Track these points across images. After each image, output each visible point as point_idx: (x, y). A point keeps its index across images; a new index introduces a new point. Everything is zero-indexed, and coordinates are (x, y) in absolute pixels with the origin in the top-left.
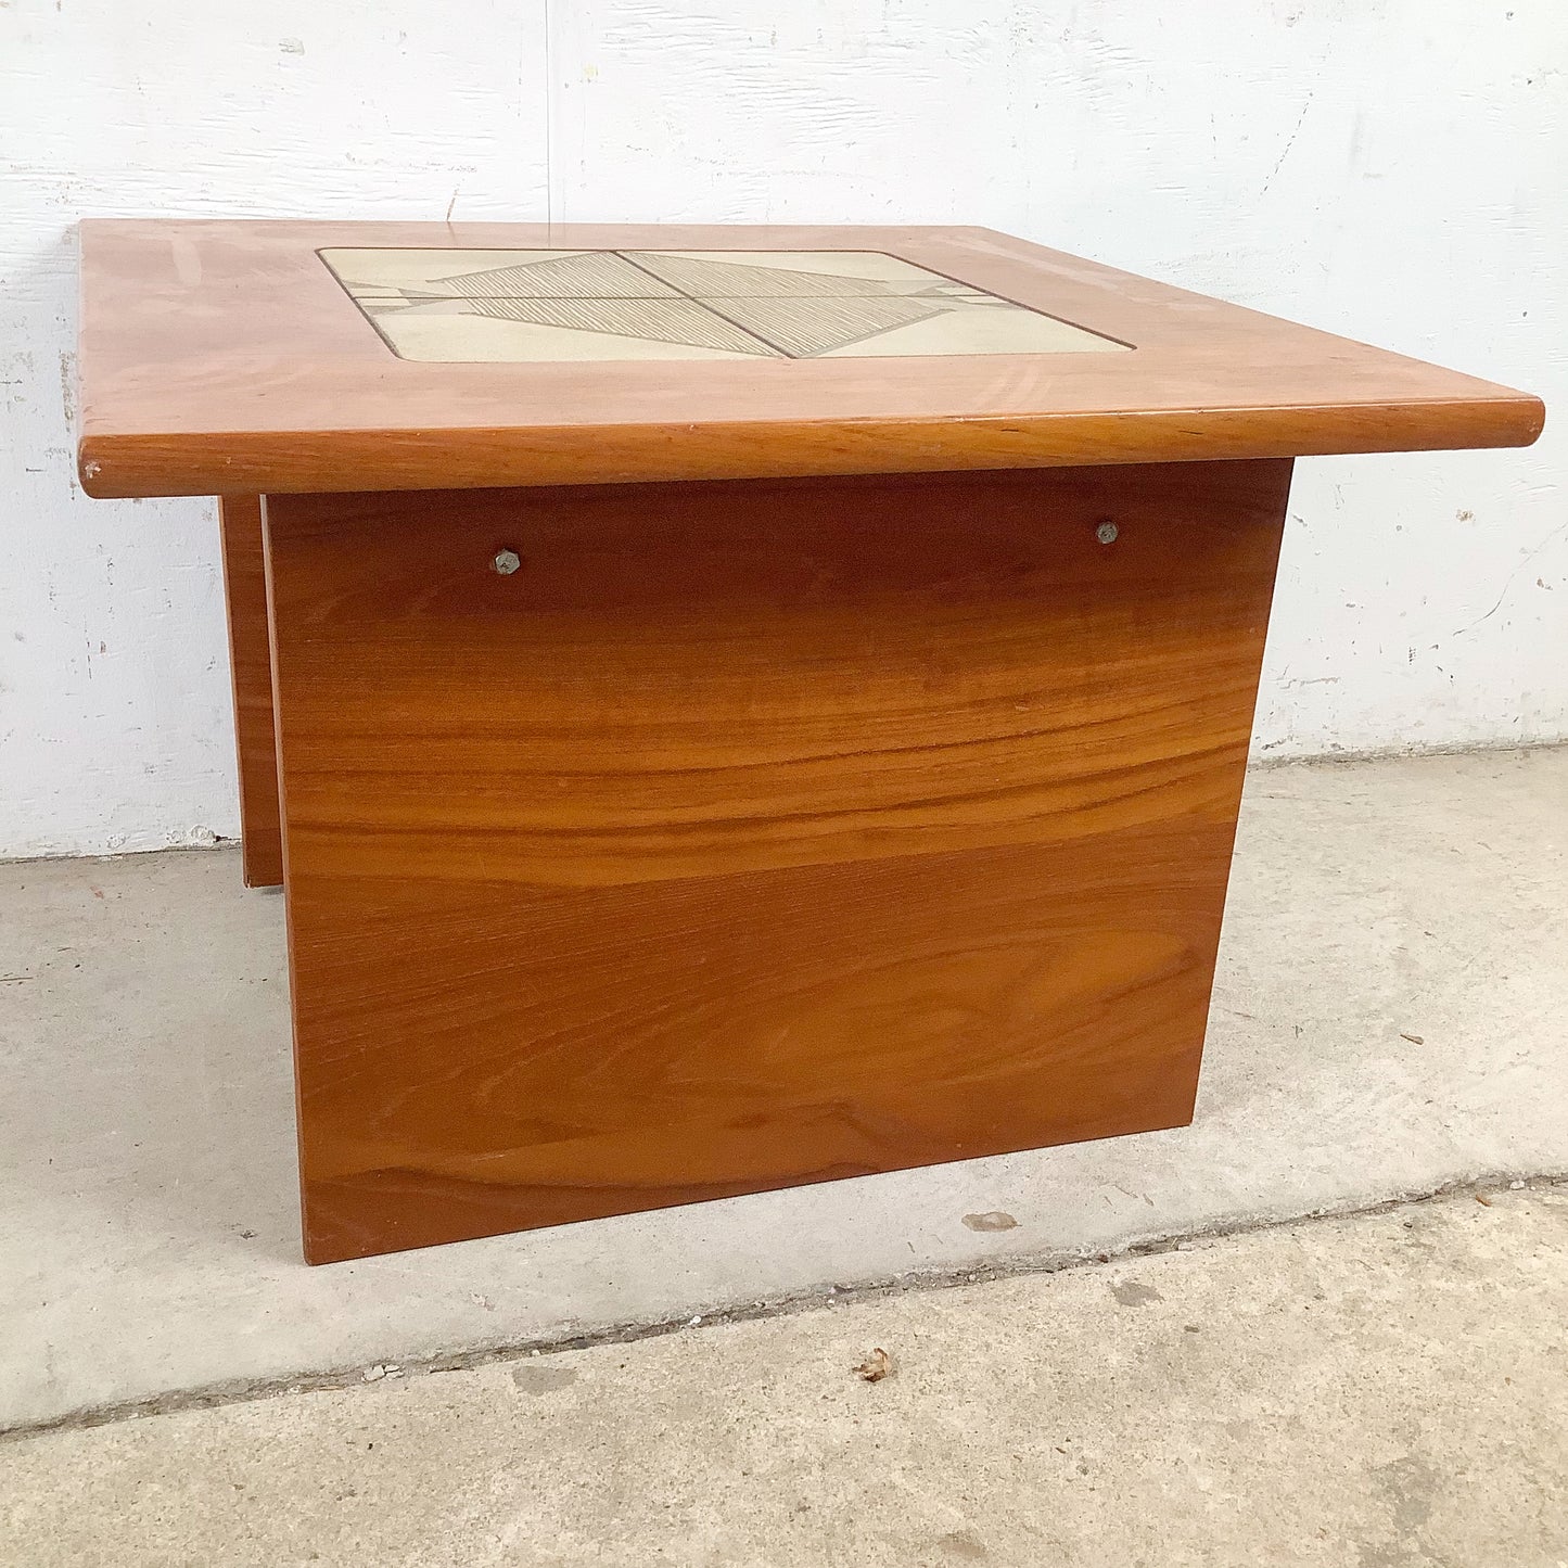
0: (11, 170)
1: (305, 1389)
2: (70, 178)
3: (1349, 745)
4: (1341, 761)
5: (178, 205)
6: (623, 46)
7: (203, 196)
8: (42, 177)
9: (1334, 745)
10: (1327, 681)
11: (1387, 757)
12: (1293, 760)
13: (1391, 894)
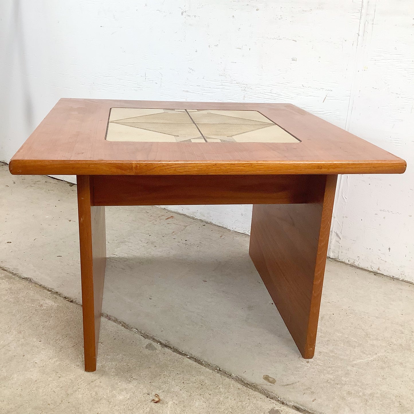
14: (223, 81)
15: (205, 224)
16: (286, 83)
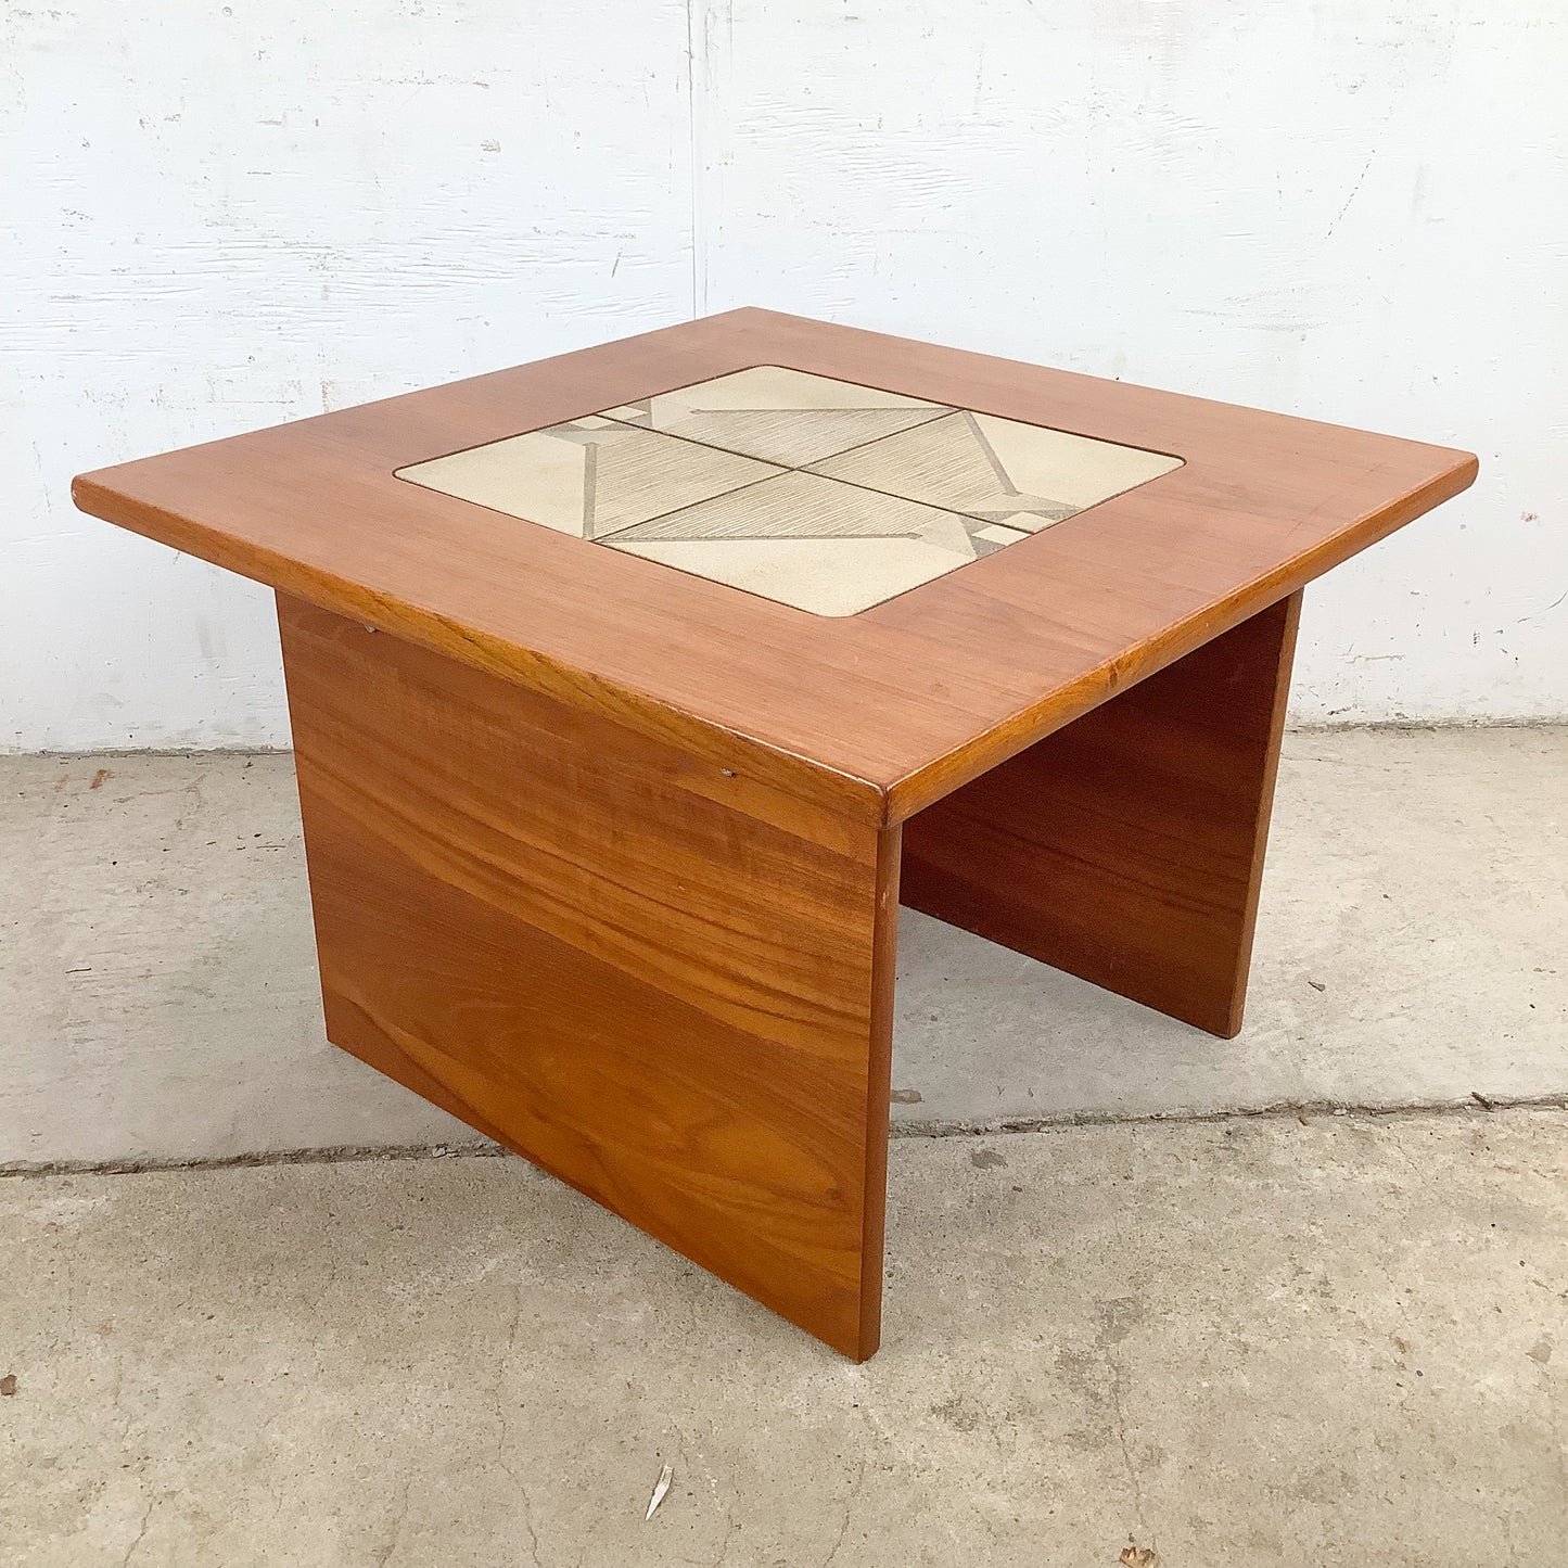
0: (284, 245)
1: (393, 1157)
2: (326, 251)
3: (1412, 715)
4: (1404, 728)
5: (406, 269)
6: (755, 135)
7: (427, 262)
8: (305, 250)
9: (1397, 714)
10: (1392, 658)
11: (1451, 726)
12: (1357, 725)
13: (1375, 858)
14: (223, 245)
15: (246, 762)
16: (476, 228)
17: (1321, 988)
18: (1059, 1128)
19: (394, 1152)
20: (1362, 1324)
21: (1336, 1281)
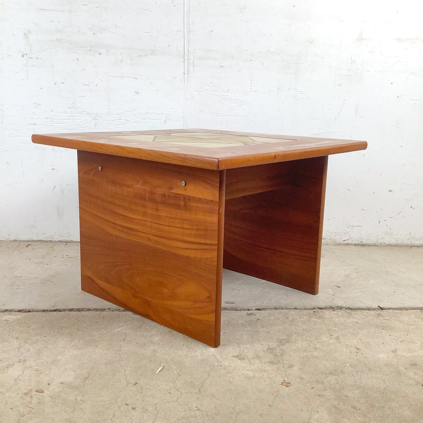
0: (87, 114)
1: (96, 311)
2: (97, 115)
3: (364, 242)
4: (363, 245)
5: (115, 120)
6: (199, 92)
7: (120, 119)
8: (92, 115)
9: (361, 242)
10: (358, 226)
11: (375, 245)
12: (351, 244)
13: (354, 266)
14: (72, 113)
15: (66, 243)
16: (133, 111)
17: (339, 287)
18: (270, 310)
19: (96, 310)
20: (347, 345)
21: (341, 337)
